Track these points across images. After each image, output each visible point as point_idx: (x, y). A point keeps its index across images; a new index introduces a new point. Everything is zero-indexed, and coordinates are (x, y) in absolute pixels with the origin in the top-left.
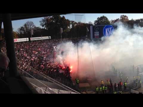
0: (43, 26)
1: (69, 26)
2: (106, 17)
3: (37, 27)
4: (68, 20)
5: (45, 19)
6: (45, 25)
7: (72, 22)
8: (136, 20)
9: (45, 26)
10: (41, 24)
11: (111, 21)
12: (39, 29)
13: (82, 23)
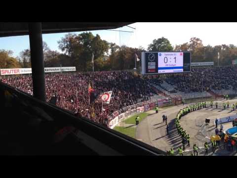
0: (63, 50)
1: (107, 52)
2: (166, 40)
3: (53, 52)
4: (105, 42)
5: (67, 38)
6: (67, 47)
7: (112, 45)
8: (215, 47)
9: (66, 49)
10: (59, 46)
11: (175, 47)
12: (55, 55)
13: (128, 48)
